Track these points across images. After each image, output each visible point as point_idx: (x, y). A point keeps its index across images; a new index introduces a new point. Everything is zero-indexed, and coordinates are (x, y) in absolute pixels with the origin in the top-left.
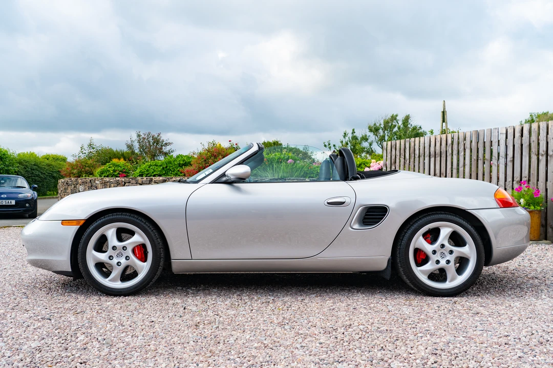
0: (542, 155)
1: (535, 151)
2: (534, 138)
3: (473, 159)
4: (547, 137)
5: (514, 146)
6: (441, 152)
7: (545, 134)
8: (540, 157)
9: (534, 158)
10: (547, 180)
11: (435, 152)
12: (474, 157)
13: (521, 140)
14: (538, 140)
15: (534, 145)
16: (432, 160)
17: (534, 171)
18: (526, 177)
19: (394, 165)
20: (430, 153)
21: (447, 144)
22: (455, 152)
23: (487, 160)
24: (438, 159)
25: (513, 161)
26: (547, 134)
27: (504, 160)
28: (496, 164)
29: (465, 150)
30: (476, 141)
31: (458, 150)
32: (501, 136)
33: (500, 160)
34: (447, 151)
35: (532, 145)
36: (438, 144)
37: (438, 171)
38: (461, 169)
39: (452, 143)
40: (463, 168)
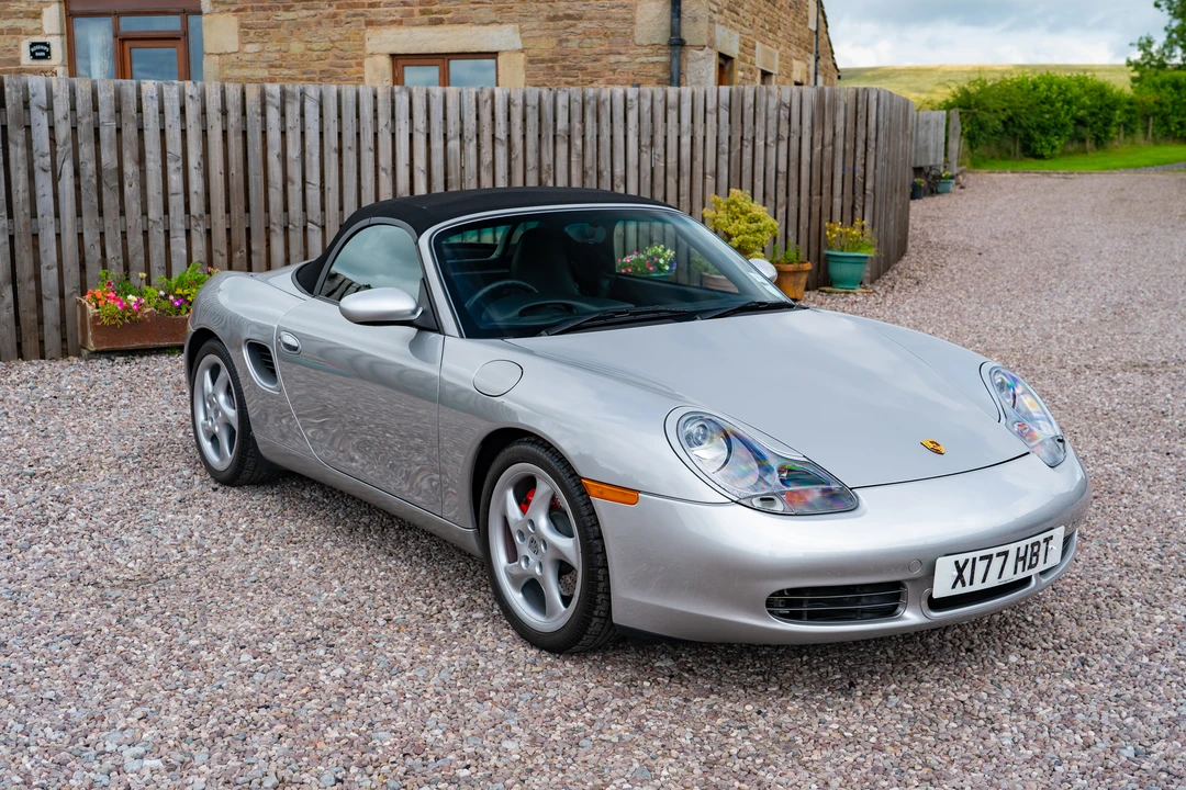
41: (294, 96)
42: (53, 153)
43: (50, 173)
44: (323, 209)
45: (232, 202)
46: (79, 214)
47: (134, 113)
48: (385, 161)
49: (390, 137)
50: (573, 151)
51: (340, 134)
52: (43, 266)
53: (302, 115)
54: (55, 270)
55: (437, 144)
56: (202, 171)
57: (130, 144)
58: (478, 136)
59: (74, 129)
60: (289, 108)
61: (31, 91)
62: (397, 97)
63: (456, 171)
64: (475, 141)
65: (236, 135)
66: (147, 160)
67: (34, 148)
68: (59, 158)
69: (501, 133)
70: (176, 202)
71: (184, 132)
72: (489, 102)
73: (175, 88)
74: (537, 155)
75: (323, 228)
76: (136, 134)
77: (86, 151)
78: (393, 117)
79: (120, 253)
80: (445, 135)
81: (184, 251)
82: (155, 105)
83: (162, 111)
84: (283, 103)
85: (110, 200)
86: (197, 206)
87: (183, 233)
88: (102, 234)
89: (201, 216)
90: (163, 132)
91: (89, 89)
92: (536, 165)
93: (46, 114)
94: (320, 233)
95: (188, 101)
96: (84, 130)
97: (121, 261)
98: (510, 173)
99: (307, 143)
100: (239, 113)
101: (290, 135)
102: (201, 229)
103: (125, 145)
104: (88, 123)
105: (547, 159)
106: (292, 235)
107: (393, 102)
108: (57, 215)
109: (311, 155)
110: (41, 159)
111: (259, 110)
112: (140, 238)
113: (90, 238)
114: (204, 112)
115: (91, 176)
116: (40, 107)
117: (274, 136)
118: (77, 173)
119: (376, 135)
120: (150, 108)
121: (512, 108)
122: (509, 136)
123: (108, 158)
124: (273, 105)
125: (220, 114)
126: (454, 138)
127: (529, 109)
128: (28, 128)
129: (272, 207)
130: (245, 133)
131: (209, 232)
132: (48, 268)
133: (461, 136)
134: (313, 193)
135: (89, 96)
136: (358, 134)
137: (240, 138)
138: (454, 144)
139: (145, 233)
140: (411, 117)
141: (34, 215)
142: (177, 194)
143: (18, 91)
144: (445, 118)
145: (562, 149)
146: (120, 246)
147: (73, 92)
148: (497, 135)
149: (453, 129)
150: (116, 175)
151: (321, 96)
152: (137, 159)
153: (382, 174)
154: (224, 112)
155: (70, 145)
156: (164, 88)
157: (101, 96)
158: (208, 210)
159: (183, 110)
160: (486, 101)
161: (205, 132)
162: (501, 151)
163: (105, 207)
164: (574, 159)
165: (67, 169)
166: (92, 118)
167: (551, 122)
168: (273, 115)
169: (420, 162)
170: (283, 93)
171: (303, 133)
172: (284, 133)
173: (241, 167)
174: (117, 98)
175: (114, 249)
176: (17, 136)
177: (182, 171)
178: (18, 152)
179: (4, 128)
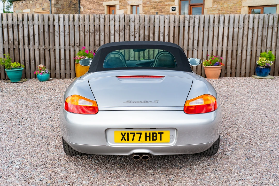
0: (87, 32)
1: (83, 30)
2: (81, 22)
3: (40, 32)
4: (89, 23)
6: (13, 25)
8: (86, 33)
9: (82, 34)
10: (90, 45)
11: (8, 25)
13: (74, 23)
14: (84, 24)
15: (82, 26)
16: (5, 30)
17: (82, 40)
18: (77, 44)
20: (2, 25)
21: (18, 20)
22: (26, 26)
23: (51, 33)
24: (11, 30)
25: (69, 34)
26: (89, 21)
27: (63, 33)
28: (58, 36)
29: (33, 25)
30: (42, 20)
31: (28, 25)
32: (60, 19)
33: (61, 34)
34: (18, 25)
35: (81, 26)
36: (10, 20)
37: (11, 38)
38: (31, 38)
39: (23, 20)
40: (33, 37)
41: (192, 18)
42: (134, 32)
43: (134, 36)
44: (198, 46)
47: (153, 22)
48: (216, 34)
49: (217, 28)
50: (274, 31)
51: (204, 27)
52: (131, 57)
53: (194, 22)
55: (231, 30)
56: (168, 36)
57: (152, 29)
58: (243, 27)
59: (139, 26)
60: (191, 21)
61: (131, 18)
62: (220, 17)
63: (236, 36)
64: (242, 29)
65: (177, 27)
66: (155, 33)
67: (131, 31)
68: (136, 33)
69: (251, 26)
71: (164, 27)
72: (248, 18)
73: (163, 16)
74: (262, 32)
75: (198, 50)
76: (153, 27)
77: (142, 31)
78: (219, 23)
79: (148, 55)
80: (234, 27)
83: (159, 22)
84: (189, 19)
90: (159, 27)
91: (143, 17)
92: (261, 35)
93: (133, 23)
94: (197, 52)
95: (166, 20)
96: (142, 27)
97: (148, 57)
98: (252, 37)
99: (195, 29)
100: (178, 22)
101: (190, 27)
103: (150, 30)
104: (143, 25)
105: (265, 33)
106: (189, 52)
107: (219, 18)
109: (196, 32)
110: (132, 33)
111: (183, 21)
114: (169, 22)
115: (142, 37)
116: (132, 21)
117: (186, 28)
118: (139, 36)
119: (214, 27)
120: (157, 21)
121: (255, 20)
122: (253, 27)
123: (147, 33)
124: (187, 20)
125: (173, 22)
126: (236, 28)
127: (260, 20)
128: (130, 26)
129: (185, 45)
130: (179, 27)
132: (132, 57)
133: (238, 27)
134: (196, 42)
135: (143, 19)
136: (209, 27)
137: (178, 28)
138: (236, 30)
140: (224, 22)
143: (128, 18)
144: (234, 23)
145: (270, 31)
146: (148, 53)
147: (140, 18)
148: (249, 27)
149: (236, 25)
150: (148, 37)
151: (199, 17)
152: (153, 33)
153: (215, 37)
154: (174, 22)
155: (138, 30)
156: (161, 16)
157: (146, 19)
159: (164, 22)
160: (247, 18)
161: (169, 27)
162: (250, 32)
164: (274, 33)
165: (137, 35)
166: (143, 24)
167: (267, 23)
168: (187, 22)
169: (226, 34)
170: (190, 17)
171: (194, 27)
172: (189, 27)
173: (178, 35)
174: (149, 19)
175: (146, 54)
176: (127, 28)
177: (163, 36)
178: (127, 31)
179: (125, 26)
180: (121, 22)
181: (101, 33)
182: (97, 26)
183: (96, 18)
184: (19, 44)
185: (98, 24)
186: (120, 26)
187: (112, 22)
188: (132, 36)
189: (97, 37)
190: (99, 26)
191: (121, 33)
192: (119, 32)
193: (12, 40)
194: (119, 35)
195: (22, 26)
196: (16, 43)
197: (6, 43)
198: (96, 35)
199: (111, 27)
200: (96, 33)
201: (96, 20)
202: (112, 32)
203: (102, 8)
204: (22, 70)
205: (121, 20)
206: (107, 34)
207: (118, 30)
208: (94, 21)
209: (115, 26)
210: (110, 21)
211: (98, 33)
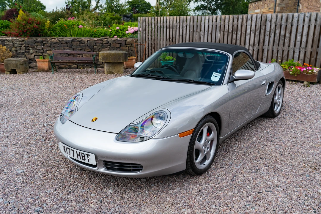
0: (226, 32)
1: (223, 30)
2: (222, 23)
3: (191, 31)
4: (229, 23)
5: (212, 26)
6: (173, 26)
7: (228, 22)
8: (225, 33)
9: (222, 33)
11: (170, 26)
12: (192, 30)
13: (216, 23)
14: (224, 24)
15: (223, 26)
16: (168, 30)
17: (222, 39)
19: (145, 31)
20: (167, 26)
21: (176, 22)
22: (181, 27)
23: (198, 32)
24: (171, 30)
25: (212, 34)
26: (229, 21)
27: (207, 33)
28: (203, 35)
29: (186, 26)
30: (193, 22)
31: (183, 26)
32: (206, 20)
33: (205, 33)
34: (176, 26)
35: (221, 26)
36: (171, 22)
37: (171, 36)
38: (184, 36)
39: (180, 22)
40: (185, 36)
43: (269, 36)
45: (314, 44)
46: (273, 45)
47: (291, 21)
54: (266, 58)
56: (306, 36)
57: (289, 29)
59: (276, 26)
61: (268, 17)
65: (319, 26)
66: (292, 33)
67: (266, 30)
68: (271, 32)
70: (298, 44)
71: (303, 26)
73: (303, 15)
76: (290, 27)
77: (278, 31)
81: (298, 56)
82: (297, 19)
83: (298, 21)
85: (281, 42)
86: (303, 45)
87: (298, 52)
88: (278, 51)
89: (304, 48)
90: (297, 26)
91: (281, 16)
95: (306, 17)
96: (278, 26)
102: (304, 51)
103: (287, 29)
104: (279, 24)
108: (269, 45)
110: (267, 33)
112: (287, 52)
113: (275, 51)
114: (310, 20)
115: (278, 37)
116: (269, 21)
118: (275, 36)
120: (295, 20)
123: (283, 33)
128: (266, 26)
131: (305, 52)
132: (265, 57)
135: (281, 18)
139: (288, 51)
141: (264, 45)
142: (298, 42)
143: (265, 17)
146: (282, 53)
147: (277, 17)
150: (284, 37)
152: (290, 33)
154: (316, 20)
155: (274, 30)
156: (300, 15)
157: (283, 18)
158: (306, 46)
159: (304, 20)
161: (309, 26)
163: (280, 44)
165: (273, 35)
173: (318, 35)
174: (287, 18)
175: (280, 54)
176: (263, 27)
177: (301, 36)
178: (262, 31)
179: (261, 26)
180: (258, 22)
181: (238, 33)
182: (235, 26)
183: (235, 19)
184: (176, 41)
185: (236, 24)
186: (256, 26)
187: (249, 22)
188: (268, 35)
189: (234, 37)
190: (237, 26)
191: (256, 32)
192: (254, 32)
193: (171, 38)
194: (255, 34)
195: (179, 26)
196: (174, 40)
197: (168, 40)
198: (233, 34)
199: (247, 27)
200: (233, 33)
201: (234, 20)
202: (248, 31)
203: (319, 5)
204: (173, 62)
205: (258, 20)
206: (243, 34)
207: (254, 30)
208: (233, 21)
209: (251, 26)
210: (247, 21)
211: (236, 33)
